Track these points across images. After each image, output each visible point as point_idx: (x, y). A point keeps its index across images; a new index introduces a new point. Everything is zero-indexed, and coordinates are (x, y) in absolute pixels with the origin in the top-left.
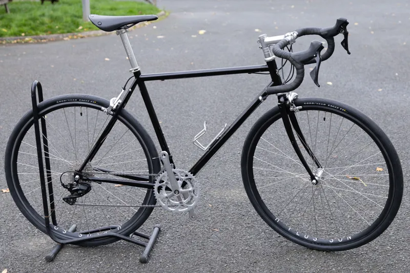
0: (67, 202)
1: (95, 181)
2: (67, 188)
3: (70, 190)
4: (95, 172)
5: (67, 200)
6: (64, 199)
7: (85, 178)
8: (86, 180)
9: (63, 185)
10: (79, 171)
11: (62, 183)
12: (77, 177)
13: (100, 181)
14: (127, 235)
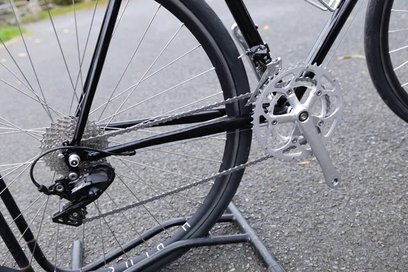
0: (65, 223)
1: (119, 152)
2: (55, 193)
3: (66, 194)
4: (106, 133)
5: (63, 218)
6: (55, 220)
7: (95, 153)
8: (95, 158)
9: (43, 189)
10: (73, 143)
11: (38, 185)
12: (73, 157)
13: (130, 150)
14: (205, 234)
